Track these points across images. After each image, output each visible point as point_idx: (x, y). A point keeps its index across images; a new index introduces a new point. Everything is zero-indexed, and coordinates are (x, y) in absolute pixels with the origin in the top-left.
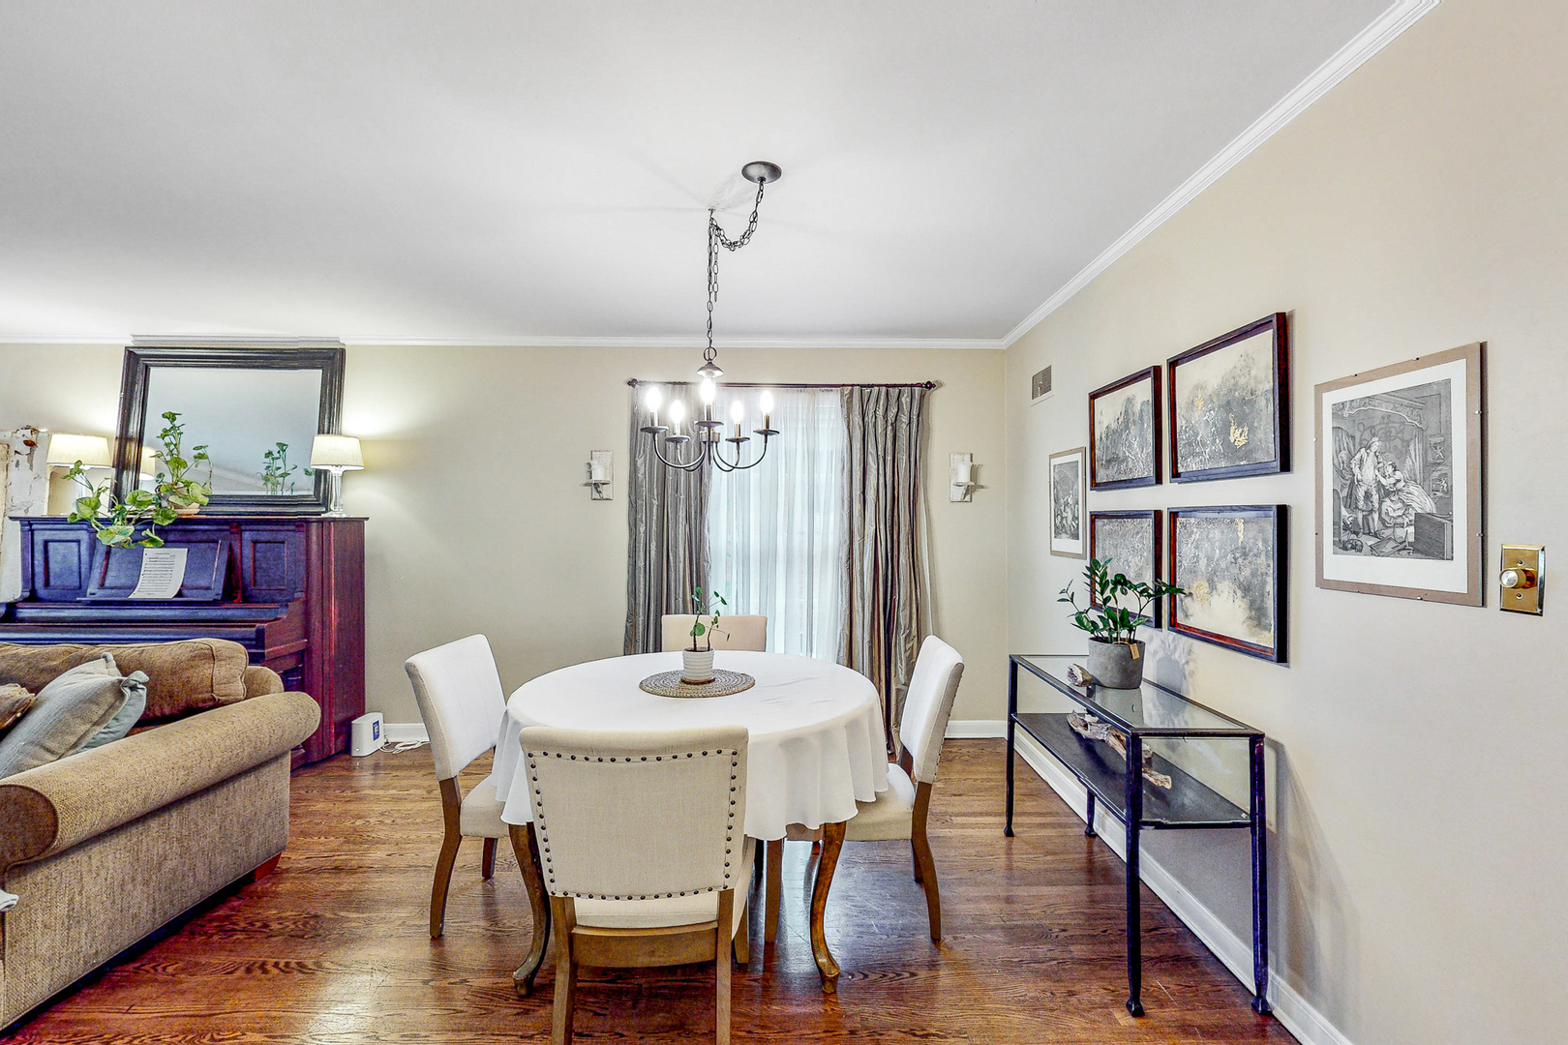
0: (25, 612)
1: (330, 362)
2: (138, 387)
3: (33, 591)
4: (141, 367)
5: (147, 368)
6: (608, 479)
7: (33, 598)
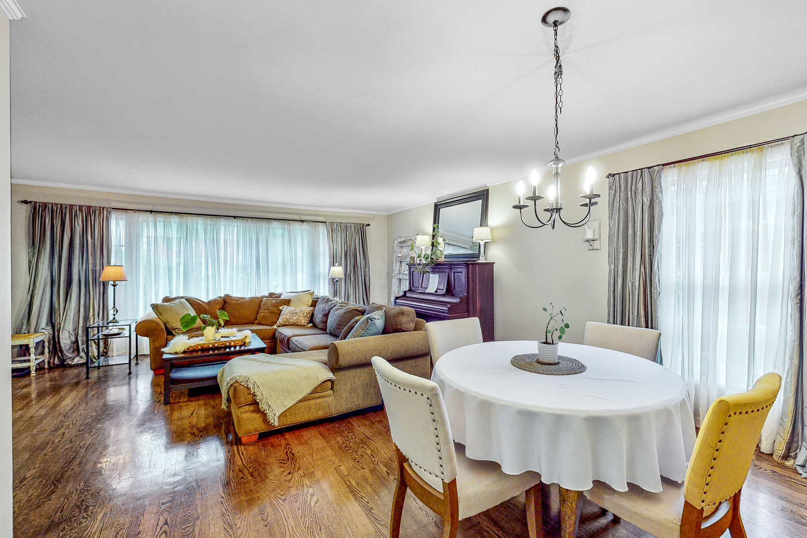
0: (408, 295)
1: (483, 195)
2: (437, 216)
3: (411, 288)
4: (438, 209)
5: (439, 209)
6: (597, 237)
7: (410, 290)
